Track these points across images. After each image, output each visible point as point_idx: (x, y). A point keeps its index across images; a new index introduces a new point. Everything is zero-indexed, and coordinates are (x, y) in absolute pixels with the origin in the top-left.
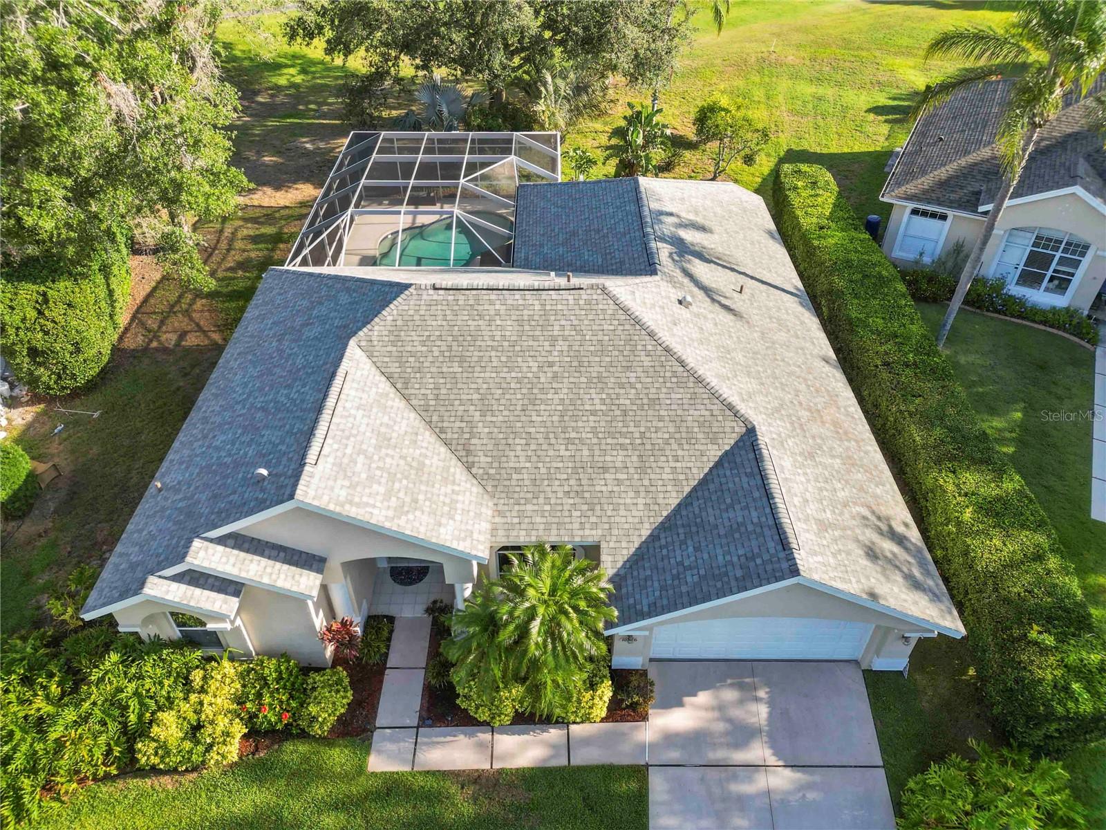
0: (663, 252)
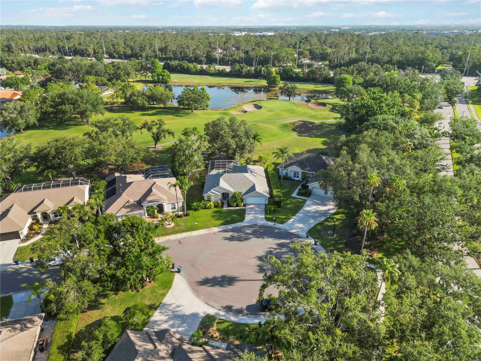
0: (249, 172)
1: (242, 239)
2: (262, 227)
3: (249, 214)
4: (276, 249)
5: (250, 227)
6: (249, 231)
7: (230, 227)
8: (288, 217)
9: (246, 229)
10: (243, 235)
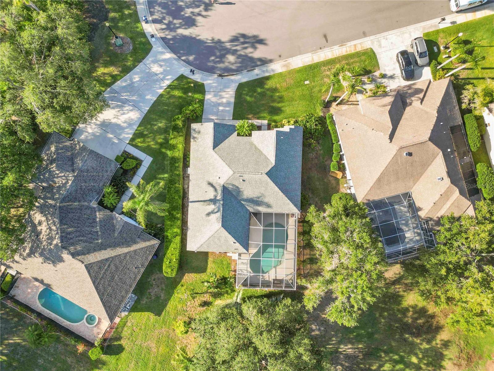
1: (242, 40)
2: (211, 70)
3: (228, 104)
4: (199, 14)
5: (229, 71)
6: (231, 58)
7: (257, 73)
8: (168, 93)
9: (233, 64)
10: (238, 48)
